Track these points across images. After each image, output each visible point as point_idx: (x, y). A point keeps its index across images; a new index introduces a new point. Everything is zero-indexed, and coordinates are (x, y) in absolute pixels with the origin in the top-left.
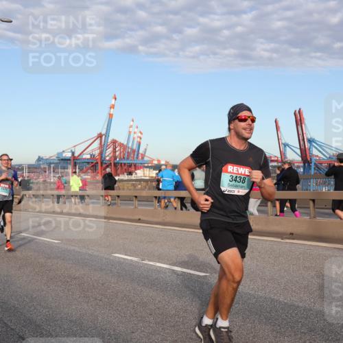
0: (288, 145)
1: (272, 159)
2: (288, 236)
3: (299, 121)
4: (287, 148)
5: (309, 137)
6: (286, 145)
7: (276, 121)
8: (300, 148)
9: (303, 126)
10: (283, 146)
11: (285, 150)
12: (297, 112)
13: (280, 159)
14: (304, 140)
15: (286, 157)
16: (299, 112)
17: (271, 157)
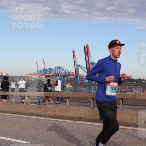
0: (80, 66)
1: (71, 74)
2: (77, 119)
3: (87, 51)
4: (79, 68)
5: (92, 62)
6: (78, 66)
7: (73, 52)
8: (87, 68)
9: (89, 55)
10: (77, 66)
11: (78, 69)
12: (86, 46)
13: (75, 74)
14: (89, 63)
15: (78, 73)
16: (87, 46)
17: (70, 73)
